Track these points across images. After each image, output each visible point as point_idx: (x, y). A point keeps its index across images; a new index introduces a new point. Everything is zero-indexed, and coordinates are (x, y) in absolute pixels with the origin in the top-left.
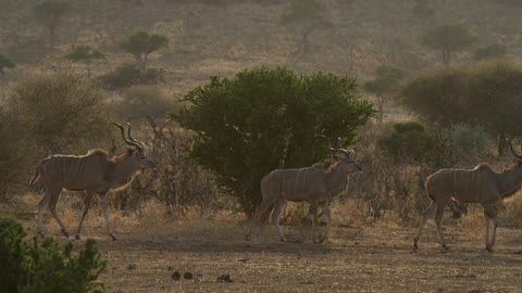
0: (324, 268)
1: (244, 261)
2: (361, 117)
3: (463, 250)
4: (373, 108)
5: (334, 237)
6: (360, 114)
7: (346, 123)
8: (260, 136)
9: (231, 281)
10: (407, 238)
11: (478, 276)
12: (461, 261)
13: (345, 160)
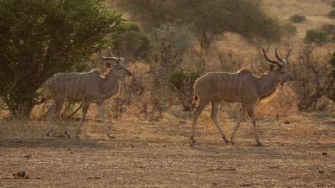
0: (99, 163)
1: (28, 157)
2: (111, 26)
3: (209, 143)
4: (122, 18)
5: (92, 132)
6: (111, 23)
7: (99, 31)
8: (21, 42)
9: (27, 178)
10: (155, 132)
11: (237, 169)
12: (213, 154)
13: (116, 67)
